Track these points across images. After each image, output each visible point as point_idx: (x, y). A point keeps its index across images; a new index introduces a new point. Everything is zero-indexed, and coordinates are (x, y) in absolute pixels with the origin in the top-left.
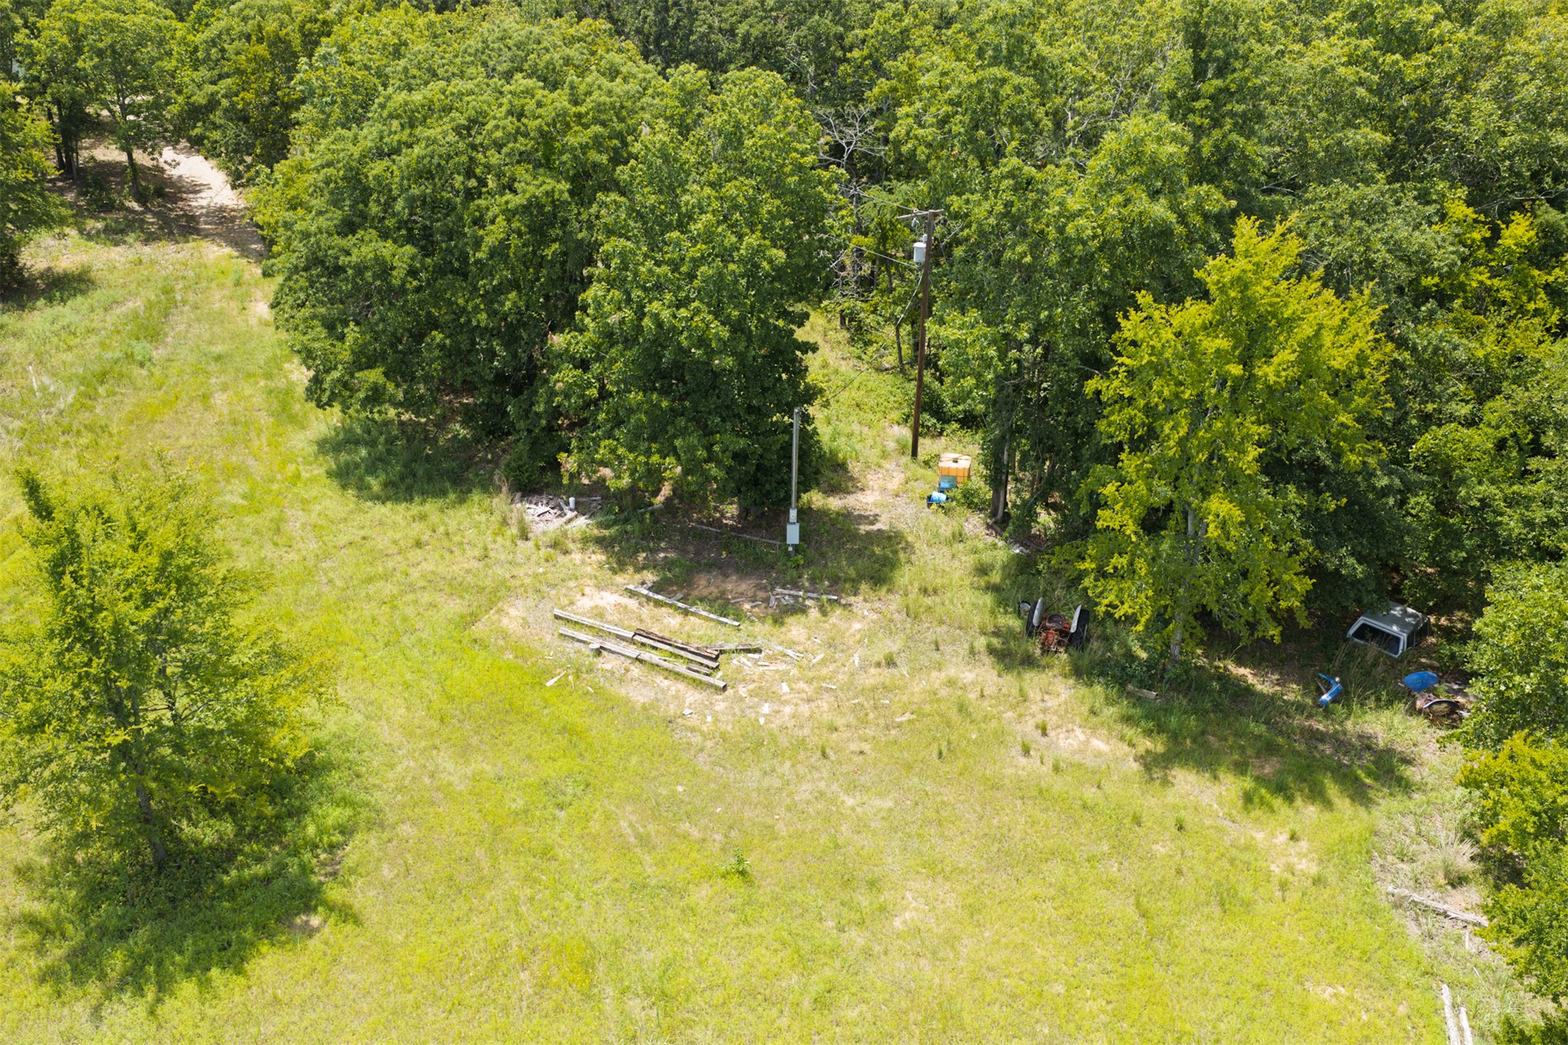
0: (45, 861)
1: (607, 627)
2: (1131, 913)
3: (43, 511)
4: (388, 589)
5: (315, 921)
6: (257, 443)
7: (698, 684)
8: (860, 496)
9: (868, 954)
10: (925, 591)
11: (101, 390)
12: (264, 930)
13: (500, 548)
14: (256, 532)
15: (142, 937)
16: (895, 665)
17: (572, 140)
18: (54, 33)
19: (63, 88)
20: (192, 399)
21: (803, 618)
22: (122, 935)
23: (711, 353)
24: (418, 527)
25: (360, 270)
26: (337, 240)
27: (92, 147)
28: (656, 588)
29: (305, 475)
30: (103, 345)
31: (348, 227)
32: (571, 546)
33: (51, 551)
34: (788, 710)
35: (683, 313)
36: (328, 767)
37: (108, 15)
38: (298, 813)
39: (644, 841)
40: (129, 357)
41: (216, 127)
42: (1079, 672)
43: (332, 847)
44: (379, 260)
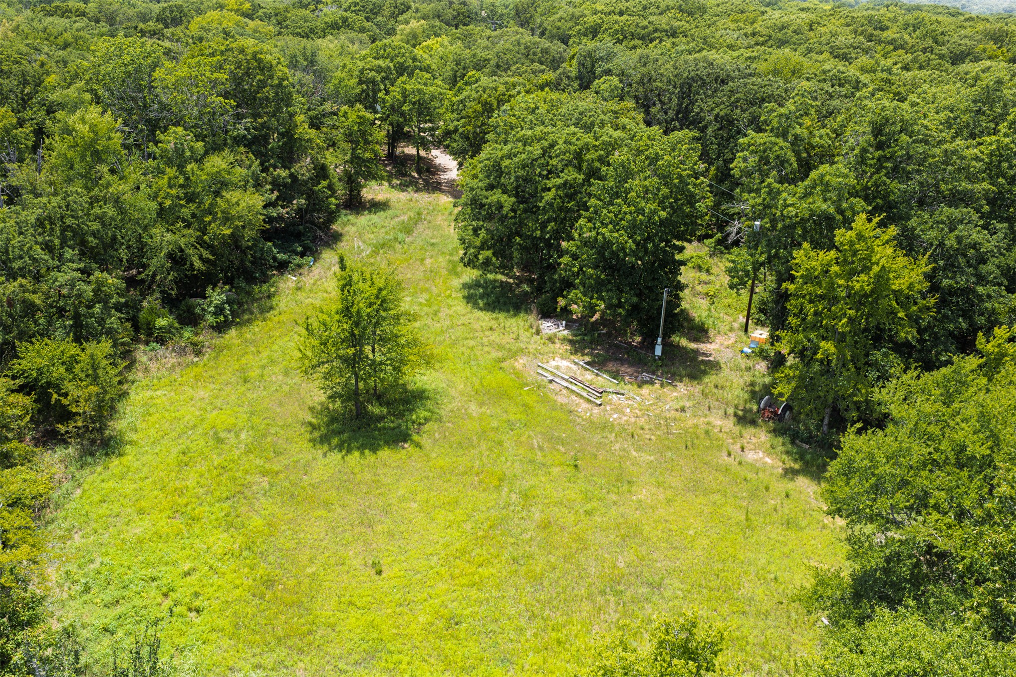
0: (319, 407)
1: (558, 373)
2: (743, 518)
3: (343, 268)
4: (471, 343)
5: (406, 445)
6: (438, 281)
7: (589, 401)
8: (708, 346)
9: (615, 503)
10: (716, 387)
11: (381, 251)
12: (387, 443)
13: (524, 336)
14: (426, 314)
15: (345, 436)
16: (685, 411)
17: (588, 157)
18: (395, 93)
19: (395, 118)
20: (417, 260)
21: (650, 387)
22: (339, 433)
23: (626, 255)
24: (493, 322)
25: (490, 206)
26: (484, 192)
27: (404, 147)
28: (588, 363)
29: (453, 296)
30: (386, 233)
31: (491, 187)
32: (557, 341)
33: (342, 282)
34: (625, 418)
35: (616, 235)
36: (428, 398)
37: (420, 86)
38: (411, 411)
39: (541, 448)
40: (396, 239)
41: (455, 141)
42: (776, 432)
43: (420, 424)
44: (499, 202)
